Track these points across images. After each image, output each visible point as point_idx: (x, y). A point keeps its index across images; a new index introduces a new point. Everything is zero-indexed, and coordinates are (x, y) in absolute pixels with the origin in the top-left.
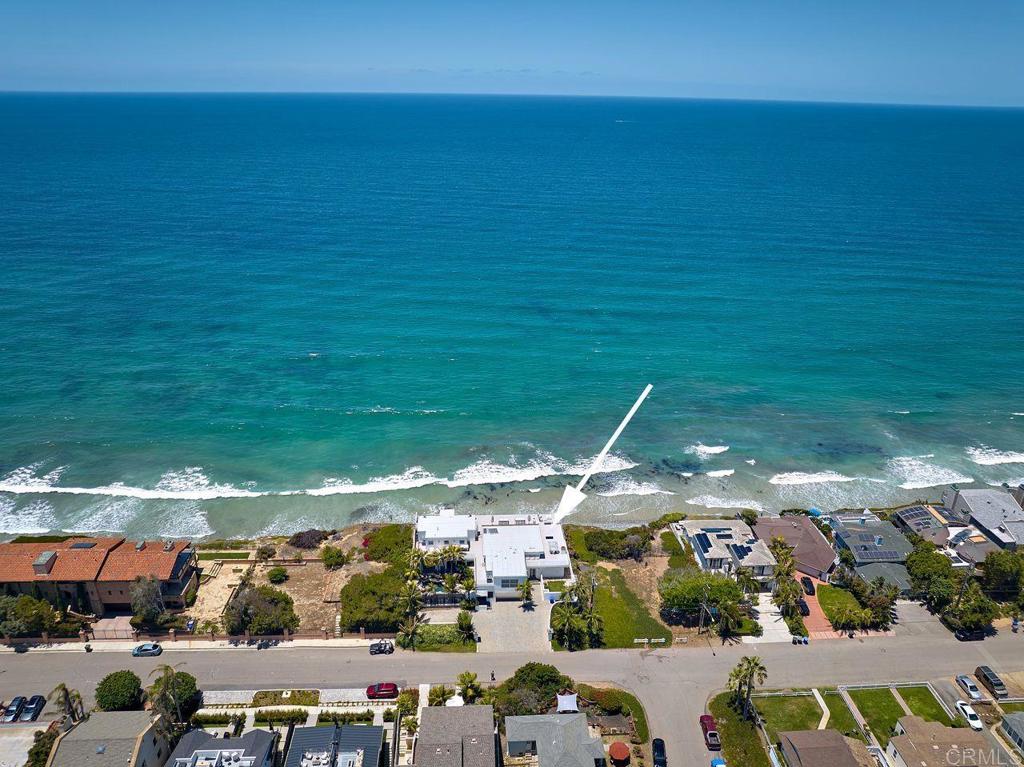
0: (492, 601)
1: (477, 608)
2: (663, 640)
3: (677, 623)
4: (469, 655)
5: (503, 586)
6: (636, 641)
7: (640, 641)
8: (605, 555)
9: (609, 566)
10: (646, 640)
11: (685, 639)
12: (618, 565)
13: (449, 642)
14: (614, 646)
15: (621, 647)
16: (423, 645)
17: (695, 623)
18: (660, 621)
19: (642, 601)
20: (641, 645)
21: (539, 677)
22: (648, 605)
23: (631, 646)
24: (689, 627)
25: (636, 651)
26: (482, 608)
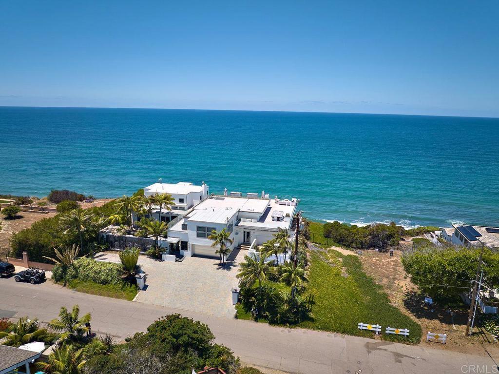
0: (187, 254)
1: (163, 256)
2: (406, 332)
3: (430, 317)
4: (123, 302)
5: (199, 235)
6: (361, 326)
7: (370, 327)
8: (342, 242)
9: (346, 252)
10: (378, 328)
11: (443, 337)
12: (357, 253)
13: (104, 282)
14: (325, 328)
15: (338, 331)
16: (76, 281)
17: (461, 320)
18: (404, 311)
19: (381, 287)
20: (370, 334)
21: (174, 336)
22: (388, 291)
23: (354, 331)
24: (449, 323)
25: (359, 342)
26: (169, 259)
